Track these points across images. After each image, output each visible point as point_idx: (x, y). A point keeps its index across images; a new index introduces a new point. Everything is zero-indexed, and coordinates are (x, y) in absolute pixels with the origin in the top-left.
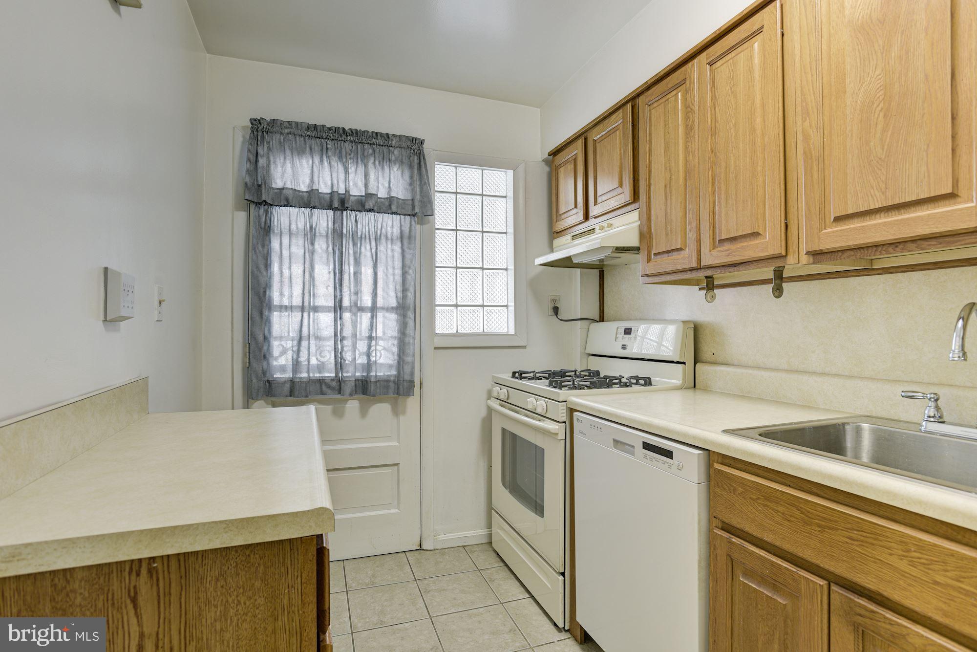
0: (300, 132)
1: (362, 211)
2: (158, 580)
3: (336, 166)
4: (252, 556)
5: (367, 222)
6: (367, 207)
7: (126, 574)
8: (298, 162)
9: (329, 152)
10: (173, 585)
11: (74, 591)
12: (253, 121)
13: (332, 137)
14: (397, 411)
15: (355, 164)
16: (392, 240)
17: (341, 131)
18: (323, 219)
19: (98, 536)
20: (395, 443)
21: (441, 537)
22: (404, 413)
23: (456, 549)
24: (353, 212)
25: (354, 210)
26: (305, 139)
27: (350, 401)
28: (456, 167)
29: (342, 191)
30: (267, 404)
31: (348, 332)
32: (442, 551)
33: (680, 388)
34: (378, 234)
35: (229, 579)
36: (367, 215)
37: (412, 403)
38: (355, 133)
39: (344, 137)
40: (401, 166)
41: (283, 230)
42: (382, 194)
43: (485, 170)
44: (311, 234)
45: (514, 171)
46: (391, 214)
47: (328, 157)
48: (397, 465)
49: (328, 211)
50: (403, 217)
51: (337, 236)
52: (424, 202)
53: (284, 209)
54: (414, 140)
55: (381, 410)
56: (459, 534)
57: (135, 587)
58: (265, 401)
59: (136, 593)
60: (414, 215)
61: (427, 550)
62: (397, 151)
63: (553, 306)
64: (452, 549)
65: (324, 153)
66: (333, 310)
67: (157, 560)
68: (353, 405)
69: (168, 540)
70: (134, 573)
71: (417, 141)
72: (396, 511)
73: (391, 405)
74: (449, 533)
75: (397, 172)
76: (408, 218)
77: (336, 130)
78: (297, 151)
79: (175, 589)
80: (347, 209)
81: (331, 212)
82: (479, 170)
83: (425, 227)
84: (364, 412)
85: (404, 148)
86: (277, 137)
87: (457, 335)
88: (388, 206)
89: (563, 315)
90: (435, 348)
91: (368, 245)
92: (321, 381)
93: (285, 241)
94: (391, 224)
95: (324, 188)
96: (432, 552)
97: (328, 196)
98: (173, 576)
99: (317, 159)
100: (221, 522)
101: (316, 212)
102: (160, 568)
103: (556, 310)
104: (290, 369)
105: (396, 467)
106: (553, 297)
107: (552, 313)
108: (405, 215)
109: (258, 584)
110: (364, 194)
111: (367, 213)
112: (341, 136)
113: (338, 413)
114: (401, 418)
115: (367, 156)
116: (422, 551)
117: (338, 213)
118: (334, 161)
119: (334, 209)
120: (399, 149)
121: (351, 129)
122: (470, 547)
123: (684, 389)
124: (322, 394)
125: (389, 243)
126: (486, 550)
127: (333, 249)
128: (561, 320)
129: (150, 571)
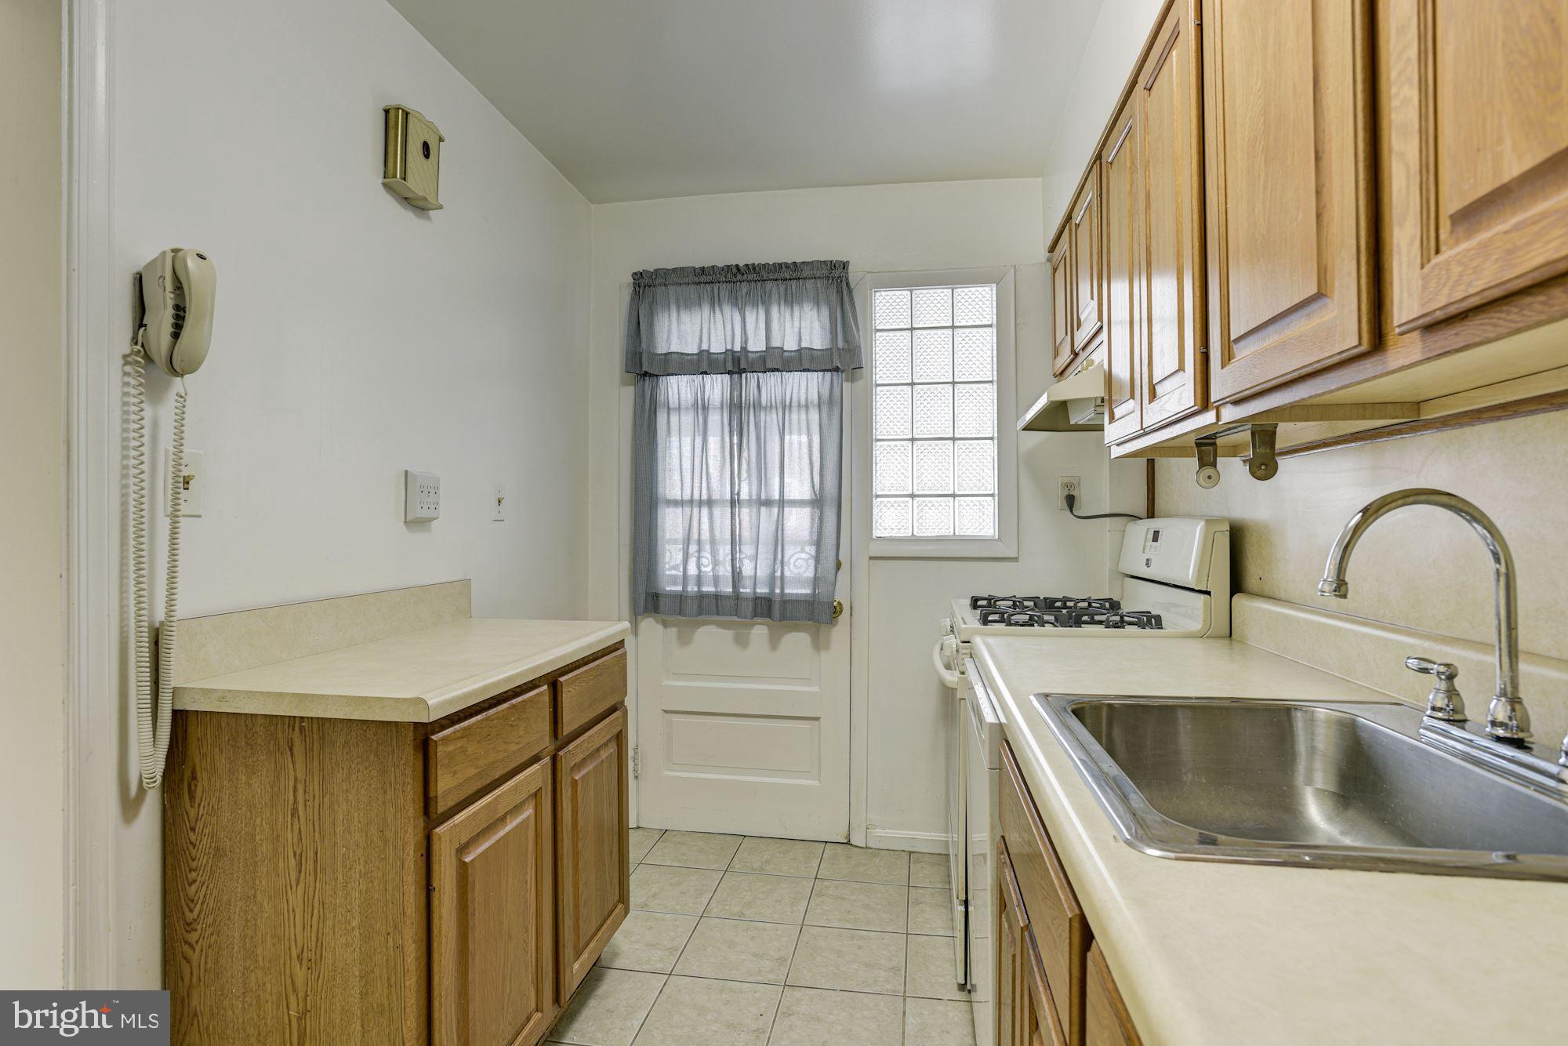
0: (686, 280)
1: (765, 372)
2: (305, 737)
3: (729, 313)
4: (368, 731)
5: (771, 386)
6: (769, 365)
7: (286, 727)
8: (685, 316)
9: (721, 300)
10: (315, 744)
11: (256, 733)
12: (635, 274)
13: (724, 279)
14: (819, 644)
15: (755, 310)
16: (807, 406)
17: (734, 270)
18: (717, 387)
19: (268, 693)
20: (816, 689)
21: (878, 832)
22: (827, 648)
23: (897, 853)
24: (755, 373)
25: (755, 372)
26: (693, 287)
27: (757, 626)
28: (911, 291)
29: (737, 348)
30: (657, 622)
31: (747, 533)
32: (877, 851)
33: (1200, 636)
34: (788, 401)
35: (352, 748)
36: (772, 376)
37: (839, 633)
38: (751, 269)
39: (739, 277)
40: (817, 303)
41: (671, 406)
42: (791, 345)
43: (956, 288)
44: (702, 407)
45: (997, 284)
46: (804, 370)
47: (720, 305)
48: (817, 719)
49: (723, 375)
50: (820, 374)
51: (737, 408)
52: (849, 350)
53: (673, 379)
54: (833, 265)
55: (797, 641)
56: (910, 833)
57: (291, 739)
58: (655, 619)
59: (292, 744)
60: (837, 369)
61: (856, 846)
62: (809, 284)
63: (1066, 493)
64: (892, 853)
65: (715, 302)
66: (729, 505)
67: (306, 720)
68: (760, 632)
69: (309, 705)
70: (291, 728)
71: (837, 265)
72: (816, 783)
73: (811, 636)
74: (890, 829)
75: (811, 313)
76: (828, 375)
77: (728, 268)
78: (685, 304)
79: (316, 747)
80: (745, 371)
81: (727, 377)
82: (948, 290)
83: (859, 384)
84: (774, 643)
85: (819, 278)
86: (660, 290)
87: (914, 540)
88: (800, 361)
89: (1083, 509)
90: (871, 558)
91: (774, 416)
92: (717, 597)
93: (674, 418)
94: (806, 385)
95: (717, 347)
96: (861, 850)
97: (723, 356)
98: (315, 737)
99: (706, 309)
100: (345, 697)
101: (708, 378)
102: (307, 727)
103: (1071, 501)
104: (680, 580)
105: (817, 722)
106: (1066, 480)
107: (1065, 505)
108: (824, 371)
109: (372, 757)
110: (764, 349)
111: (772, 373)
112: (735, 276)
113: (742, 642)
114: (823, 654)
115: (770, 296)
116: (849, 846)
117: (736, 376)
118: (727, 309)
119: (730, 373)
120: (813, 281)
121: (747, 265)
122: (919, 855)
123: (1208, 637)
124: (718, 614)
125: (803, 411)
126: (939, 864)
127: (730, 424)
128: (1075, 516)
129: (302, 728)
